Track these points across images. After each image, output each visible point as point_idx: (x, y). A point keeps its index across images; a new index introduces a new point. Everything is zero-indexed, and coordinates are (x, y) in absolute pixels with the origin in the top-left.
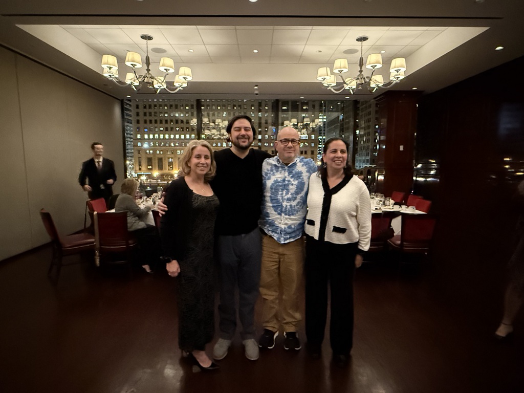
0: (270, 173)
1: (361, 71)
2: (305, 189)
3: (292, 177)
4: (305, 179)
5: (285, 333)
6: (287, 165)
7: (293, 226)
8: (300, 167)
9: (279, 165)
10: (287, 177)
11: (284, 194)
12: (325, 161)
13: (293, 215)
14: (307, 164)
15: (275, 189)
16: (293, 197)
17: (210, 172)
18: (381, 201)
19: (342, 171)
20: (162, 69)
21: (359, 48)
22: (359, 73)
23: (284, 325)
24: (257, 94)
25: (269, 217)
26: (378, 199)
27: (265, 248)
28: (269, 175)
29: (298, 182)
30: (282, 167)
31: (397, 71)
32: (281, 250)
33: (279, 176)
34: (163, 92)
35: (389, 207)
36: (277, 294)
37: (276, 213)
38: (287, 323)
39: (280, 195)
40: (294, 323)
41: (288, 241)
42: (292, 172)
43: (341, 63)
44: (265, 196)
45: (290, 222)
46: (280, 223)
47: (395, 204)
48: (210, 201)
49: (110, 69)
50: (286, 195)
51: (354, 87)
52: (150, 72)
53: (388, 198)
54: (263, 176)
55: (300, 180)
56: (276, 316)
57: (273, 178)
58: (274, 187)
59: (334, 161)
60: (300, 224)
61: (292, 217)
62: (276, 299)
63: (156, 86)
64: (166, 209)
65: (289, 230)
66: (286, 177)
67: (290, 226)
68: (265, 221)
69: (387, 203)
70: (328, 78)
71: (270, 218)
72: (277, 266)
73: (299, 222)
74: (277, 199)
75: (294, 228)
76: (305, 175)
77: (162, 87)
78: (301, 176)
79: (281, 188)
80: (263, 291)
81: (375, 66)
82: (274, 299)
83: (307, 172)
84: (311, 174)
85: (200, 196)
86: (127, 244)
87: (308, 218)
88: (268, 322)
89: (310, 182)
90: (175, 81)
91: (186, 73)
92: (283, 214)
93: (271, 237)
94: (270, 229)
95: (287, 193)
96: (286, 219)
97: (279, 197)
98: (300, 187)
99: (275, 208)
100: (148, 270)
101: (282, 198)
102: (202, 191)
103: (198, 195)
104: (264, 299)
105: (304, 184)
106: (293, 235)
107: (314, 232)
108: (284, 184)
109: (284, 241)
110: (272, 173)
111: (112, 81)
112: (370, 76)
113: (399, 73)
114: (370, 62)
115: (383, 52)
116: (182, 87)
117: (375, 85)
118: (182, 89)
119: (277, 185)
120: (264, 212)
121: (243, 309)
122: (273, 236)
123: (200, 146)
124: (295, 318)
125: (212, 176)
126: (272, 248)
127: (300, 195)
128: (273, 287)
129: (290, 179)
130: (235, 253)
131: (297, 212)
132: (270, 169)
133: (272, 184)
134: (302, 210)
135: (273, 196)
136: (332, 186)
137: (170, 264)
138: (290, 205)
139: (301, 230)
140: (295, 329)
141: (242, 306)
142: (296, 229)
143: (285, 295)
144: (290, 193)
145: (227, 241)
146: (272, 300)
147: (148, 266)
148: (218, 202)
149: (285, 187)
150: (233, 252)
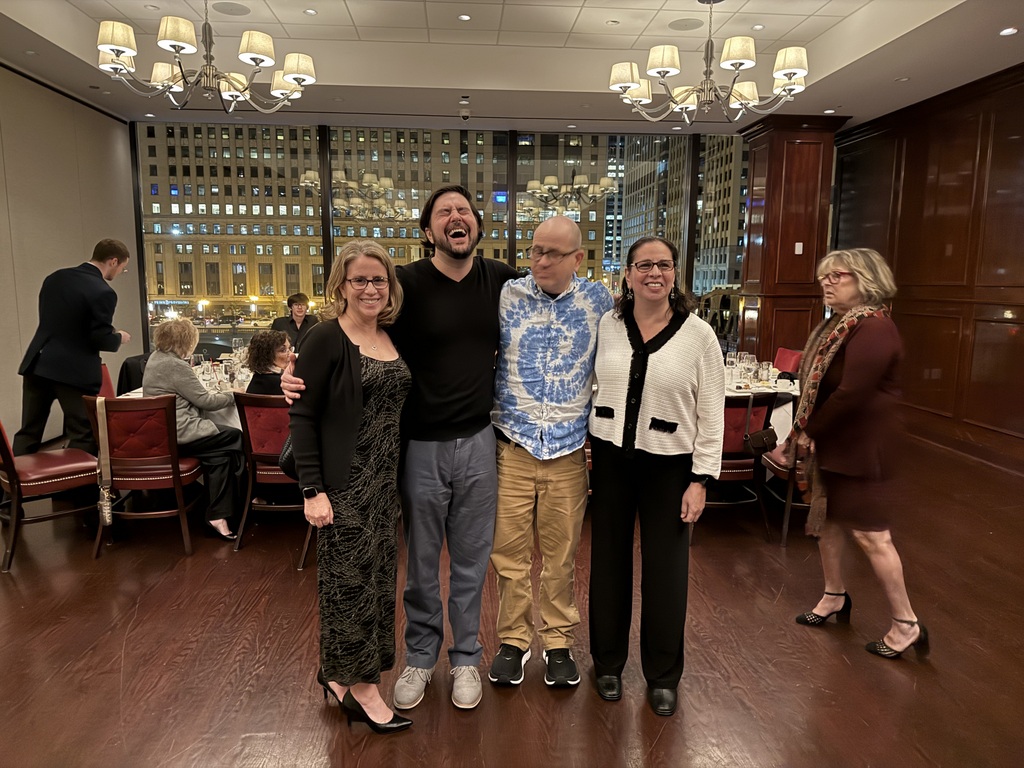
0: (517, 313)
1: (708, 73)
2: (591, 347)
3: (564, 323)
4: (591, 326)
5: (544, 654)
6: (554, 296)
7: (566, 424)
8: (581, 303)
9: (538, 297)
10: (555, 322)
11: (549, 358)
12: (629, 286)
13: (565, 400)
14: (594, 294)
15: (529, 345)
16: (565, 365)
17: (390, 309)
18: (749, 370)
19: (667, 305)
20: (245, 58)
21: (705, 17)
22: (704, 78)
23: (543, 635)
24: (465, 118)
25: (515, 404)
26: (742, 366)
27: (505, 470)
28: (515, 317)
29: (578, 333)
30: (543, 301)
31: (790, 76)
32: (540, 473)
34: (243, 107)
35: (766, 383)
36: (530, 567)
37: (531, 397)
38: (547, 631)
39: (539, 360)
40: (563, 630)
41: (557, 455)
42: (564, 312)
43: (663, 57)
44: (505, 362)
45: (560, 416)
46: (540, 418)
47: (780, 377)
48: (393, 371)
49: (118, 56)
50: (552, 360)
51: (693, 107)
52: (213, 63)
53: (765, 363)
54: (503, 319)
55: (581, 329)
56: (526, 617)
57: (525, 325)
58: (527, 343)
59: (646, 284)
60: (580, 419)
61: (564, 405)
62: (527, 577)
63: (226, 96)
64: (303, 387)
65: (559, 433)
66: (552, 323)
67: (561, 423)
68: (506, 412)
69: (763, 374)
70: (633, 86)
71: (517, 408)
72: (532, 507)
73: (579, 414)
74: (533, 368)
75: (569, 428)
76: (590, 315)
77: (241, 99)
78: (584, 320)
79: (542, 345)
80: (500, 560)
81: (741, 64)
82: (523, 579)
83: (596, 310)
84: (602, 314)
85: (372, 360)
86: (176, 472)
87: (598, 402)
88: (509, 628)
89: (600, 331)
90: (275, 84)
91: (302, 67)
92: (546, 399)
93: (518, 445)
94: (515, 429)
95: (554, 357)
96: (553, 409)
97: (537, 365)
98: (582, 340)
99: (530, 386)
100: (224, 531)
101: (544, 366)
102: (378, 351)
103: (367, 358)
104: (501, 576)
105: (588, 336)
106: (568, 442)
107: (612, 432)
108: (548, 336)
109: (550, 454)
110: (522, 312)
111: (119, 82)
112: (730, 85)
113: (793, 80)
114: (729, 53)
115: (758, 27)
116: (289, 100)
117: (742, 104)
118: (289, 104)
119: (533, 340)
120: (503, 394)
121: (456, 599)
122: (523, 445)
123: (362, 256)
124: (566, 619)
125: (394, 315)
126: (521, 469)
127: (580, 360)
128: (520, 552)
129: (560, 326)
130: (443, 478)
131: (574, 394)
132: (517, 303)
133: (524, 336)
134: (584, 390)
135: (524, 361)
136: (647, 336)
137: (313, 500)
138: (560, 381)
139: (585, 432)
140: (567, 642)
141: (456, 593)
142: (572, 430)
143: (546, 569)
144: (560, 356)
145: (426, 453)
146: (518, 581)
147: (225, 522)
148: (408, 374)
149: (551, 343)
150: (437, 476)
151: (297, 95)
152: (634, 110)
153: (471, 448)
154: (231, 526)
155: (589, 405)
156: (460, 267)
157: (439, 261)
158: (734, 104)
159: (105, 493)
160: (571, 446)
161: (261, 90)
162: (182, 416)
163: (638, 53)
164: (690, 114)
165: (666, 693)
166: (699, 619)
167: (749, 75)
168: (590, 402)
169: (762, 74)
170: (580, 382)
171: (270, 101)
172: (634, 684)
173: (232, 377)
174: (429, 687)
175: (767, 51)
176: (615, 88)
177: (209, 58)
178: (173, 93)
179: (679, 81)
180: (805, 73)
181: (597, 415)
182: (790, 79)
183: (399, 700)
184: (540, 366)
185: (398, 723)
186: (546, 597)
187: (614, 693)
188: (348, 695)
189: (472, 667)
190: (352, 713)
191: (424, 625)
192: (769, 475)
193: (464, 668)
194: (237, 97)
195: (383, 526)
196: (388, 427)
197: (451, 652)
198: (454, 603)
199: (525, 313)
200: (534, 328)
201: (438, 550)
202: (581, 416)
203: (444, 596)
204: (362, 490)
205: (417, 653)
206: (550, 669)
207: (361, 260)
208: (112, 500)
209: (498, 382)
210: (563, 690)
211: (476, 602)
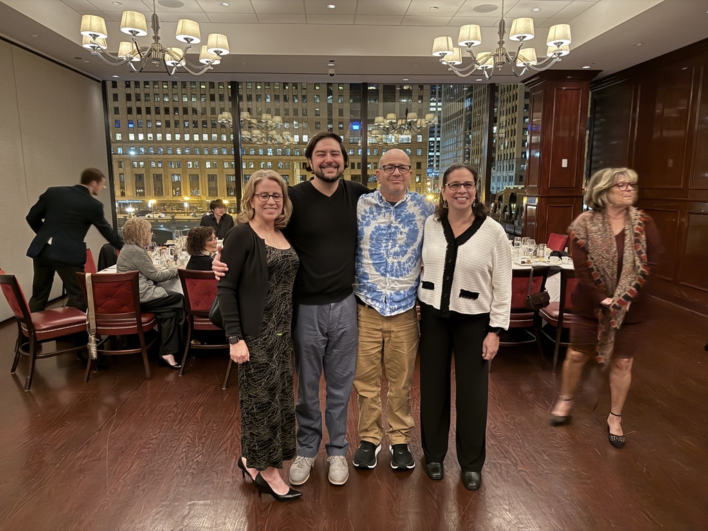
1: (501, 43)
2: (419, 239)
3: (400, 222)
4: (419, 224)
5: (391, 447)
6: (393, 204)
7: (402, 292)
8: (411, 208)
9: (382, 205)
10: (394, 222)
11: (390, 247)
12: (444, 199)
13: (402, 275)
14: (420, 203)
15: (376, 239)
16: (401, 251)
19: (470, 211)
20: (181, 38)
21: (498, 4)
23: (390, 435)
24: (332, 75)
25: (368, 279)
26: (525, 247)
28: (367, 219)
29: (410, 229)
30: (386, 208)
31: (558, 44)
32: (386, 326)
33: (382, 220)
34: (180, 71)
35: (542, 259)
36: (380, 389)
37: (378, 273)
38: (392, 432)
39: (383, 248)
41: (396, 313)
42: (400, 215)
44: (361, 250)
45: (398, 286)
46: (384, 288)
47: (552, 255)
48: (287, 256)
49: (94, 39)
50: (392, 248)
53: (541, 245)
54: (359, 221)
55: (412, 226)
56: (378, 422)
57: (374, 224)
58: (375, 237)
59: (456, 198)
60: (412, 289)
61: (401, 279)
62: (378, 396)
63: (169, 63)
64: (227, 269)
65: (397, 298)
66: (392, 222)
67: (399, 291)
68: (362, 284)
69: (540, 252)
70: (449, 53)
71: (369, 281)
72: (380, 349)
73: (411, 285)
74: (380, 254)
75: (404, 295)
76: (418, 217)
77: (179, 65)
78: (414, 221)
79: (385, 238)
80: (360, 385)
81: (524, 37)
82: (375, 397)
83: (423, 213)
84: (426, 217)
85: (273, 249)
87: (425, 278)
88: (366, 430)
89: (425, 229)
90: (202, 56)
91: (219, 43)
92: (388, 275)
93: (370, 307)
95: (394, 246)
96: (393, 281)
97: (382, 251)
98: (412, 235)
99: (377, 266)
100: (172, 363)
101: (387, 252)
102: (278, 243)
103: (270, 247)
104: (361, 396)
105: (417, 232)
107: (433, 299)
108: (389, 232)
110: (372, 216)
112: (516, 51)
114: (515, 30)
115: (536, 10)
116: (212, 66)
117: (524, 64)
118: (212, 68)
119: (379, 234)
120: (359, 272)
121: (331, 411)
122: (374, 307)
123: (266, 178)
124: (405, 424)
125: (286, 220)
126: (372, 323)
127: (412, 248)
128: (373, 379)
129: (397, 225)
130: (321, 330)
131: (408, 271)
132: (368, 210)
133: (373, 232)
134: (415, 269)
135: (373, 249)
136: (457, 233)
137: (236, 345)
138: (398, 262)
139: (414, 297)
140: (406, 439)
141: (330, 406)
142: (406, 296)
143: (391, 391)
144: (398, 245)
145: (310, 313)
146: (372, 399)
147: (172, 357)
148: (297, 258)
149: (391, 236)
150: (318, 329)
151: (217, 62)
152: (449, 69)
153: (340, 310)
154: (176, 360)
155: (418, 280)
156: (330, 188)
157: (316, 183)
158: (520, 64)
159: (92, 338)
160: (405, 307)
161: (192, 59)
162: (143, 284)
163: (451, 29)
164: (489, 71)
165: (474, 474)
166: (495, 423)
167: (530, 44)
168: (419, 277)
169: (539, 42)
170: (412, 263)
171: (198, 67)
172: (452, 469)
173: (176, 258)
174: (313, 470)
175: (543, 25)
176: (436, 54)
177: (156, 38)
178: (133, 63)
179: (481, 49)
180: (570, 42)
181: (423, 287)
182: (559, 46)
183: (294, 479)
184: (384, 252)
185: (292, 494)
186: (391, 409)
187: (439, 474)
188: (259, 476)
189: (342, 457)
190: (261, 488)
191: (309, 428)
192: (544, 323)
193: (336, 457)
194: (177, 64)
195: (283, 362)
196: (284, 294)
197: (327, 446)
198: (330, 413)
199: (374, 216)
200: (379, 227)
201: (318, 377)
202: (412, 287)
203: (322, 409)
204: (268, 337)
205: (305, 447)
206: (395, 458)
207: (265, 181)
208: (97, 342)
209: (356, 264)
210: (403, 472)
211: (344, 412)
